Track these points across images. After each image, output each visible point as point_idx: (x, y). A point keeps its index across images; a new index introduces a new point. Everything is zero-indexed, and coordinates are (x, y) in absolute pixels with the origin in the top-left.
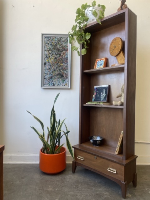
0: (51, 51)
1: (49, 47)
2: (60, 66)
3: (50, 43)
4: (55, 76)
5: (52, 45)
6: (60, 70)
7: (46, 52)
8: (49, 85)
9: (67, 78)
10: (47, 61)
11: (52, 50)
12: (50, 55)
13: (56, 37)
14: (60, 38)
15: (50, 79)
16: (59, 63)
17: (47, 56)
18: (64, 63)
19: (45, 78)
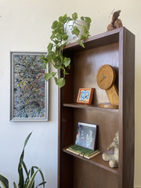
0: (23, 74)
1: (20, 69)
2: (35, 92)
3: (22, 64)
4: (28, 104)
5: (24, 66)
6: (34, 97)
7: (17, 75)
8: (21, 117)
9: (44, 107)
10: (18, 86)
11: (24, 72)
12: (22, 78)
13: (29, 56)
14: (34, 57)
15: (22, 109)
16: (34, 88)
17: (17, 80)
18: (40, 88)
19: (15, 108)
